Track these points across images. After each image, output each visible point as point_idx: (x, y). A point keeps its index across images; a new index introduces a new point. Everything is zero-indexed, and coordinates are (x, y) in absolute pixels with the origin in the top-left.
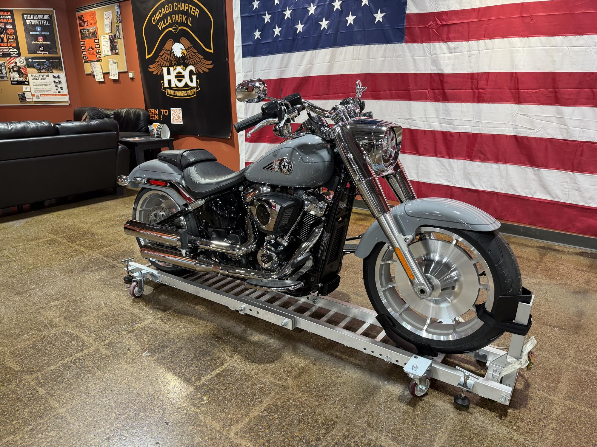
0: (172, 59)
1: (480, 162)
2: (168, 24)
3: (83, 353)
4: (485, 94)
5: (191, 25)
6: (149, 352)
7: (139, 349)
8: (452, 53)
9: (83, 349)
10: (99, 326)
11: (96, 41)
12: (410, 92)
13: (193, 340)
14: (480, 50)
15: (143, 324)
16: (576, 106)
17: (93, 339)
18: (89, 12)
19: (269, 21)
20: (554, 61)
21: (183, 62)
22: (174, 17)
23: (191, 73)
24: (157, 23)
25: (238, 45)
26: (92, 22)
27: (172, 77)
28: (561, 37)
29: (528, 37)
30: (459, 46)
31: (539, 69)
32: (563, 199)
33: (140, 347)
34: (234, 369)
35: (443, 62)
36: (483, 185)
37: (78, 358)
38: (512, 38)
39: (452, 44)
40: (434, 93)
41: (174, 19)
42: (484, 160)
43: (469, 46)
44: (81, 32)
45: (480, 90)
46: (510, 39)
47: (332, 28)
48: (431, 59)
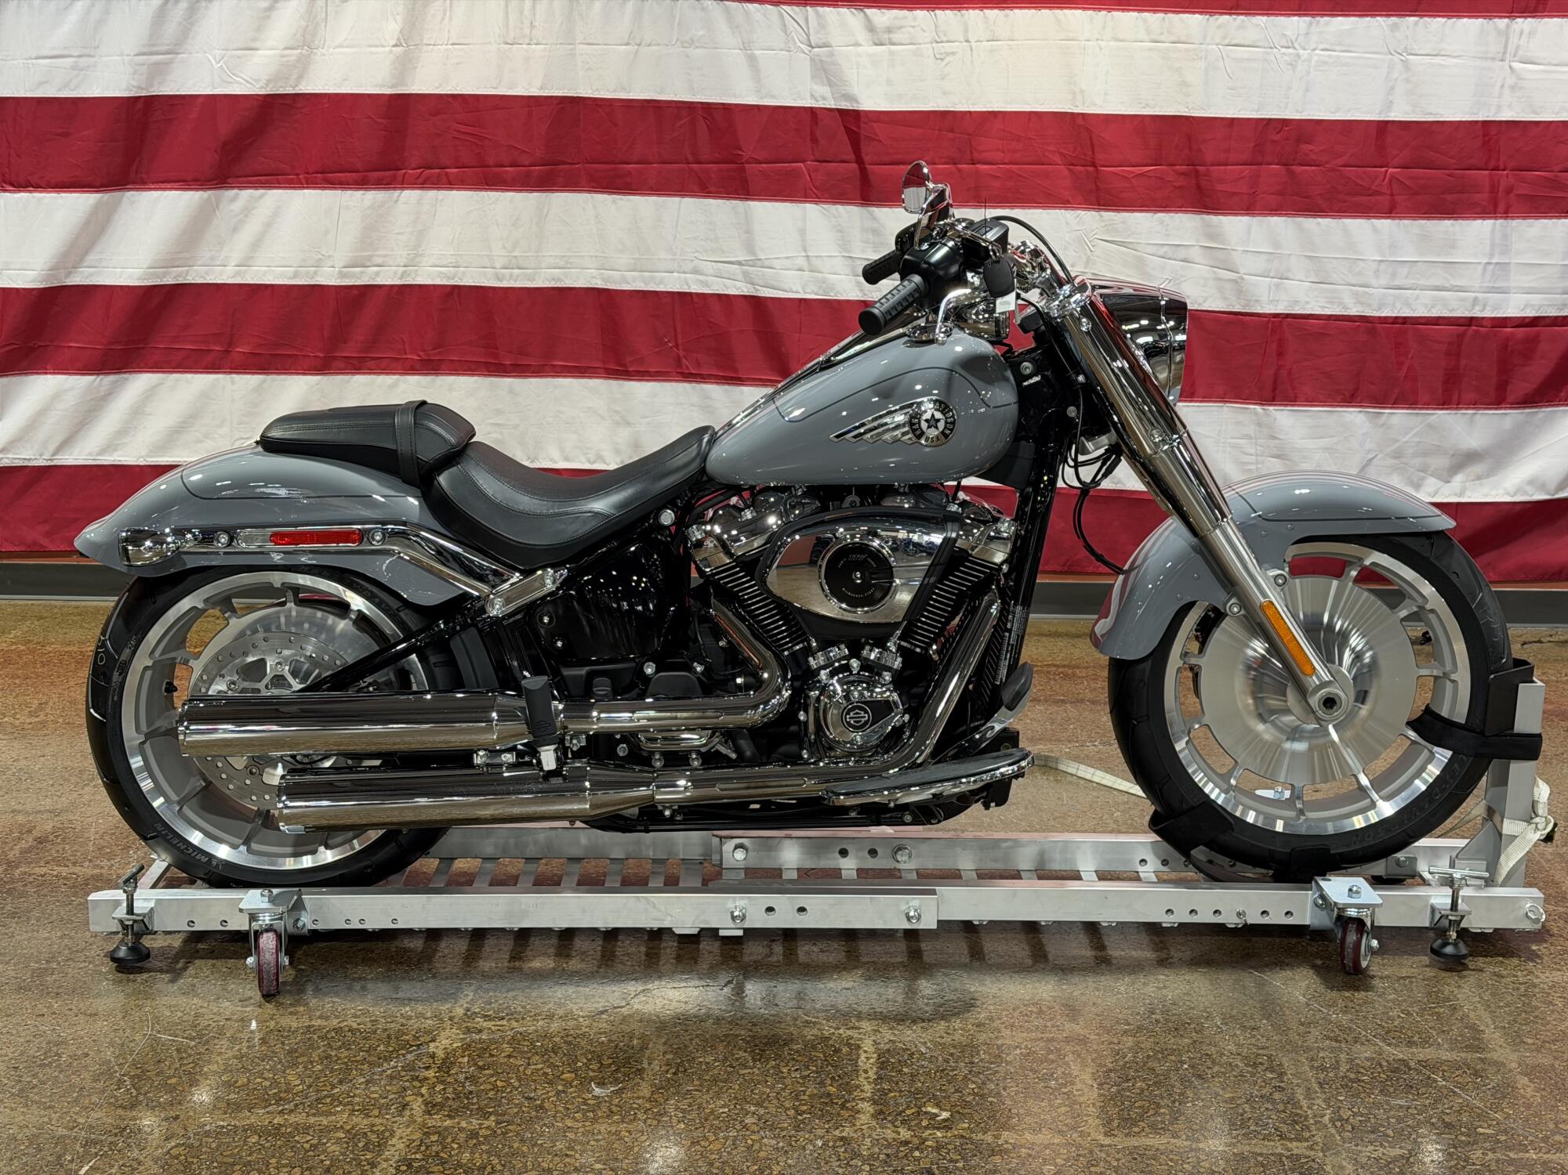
4: (997, 177)
8: (881, 44)
12: (744, 168)
14: (972, 39)
16: (1253, 215)
20: (1184, 84)
28: (1197, 16)
29: (1109, 10)
30: (903, 23)
31: (1148, 105)
34: (900, 1045)
35: (853, 72)
38: (1065, 11)
39: (882, 17)
40: (828, 174)
43: (936, 26)
46: (1058, 12)
48: (812, 60)
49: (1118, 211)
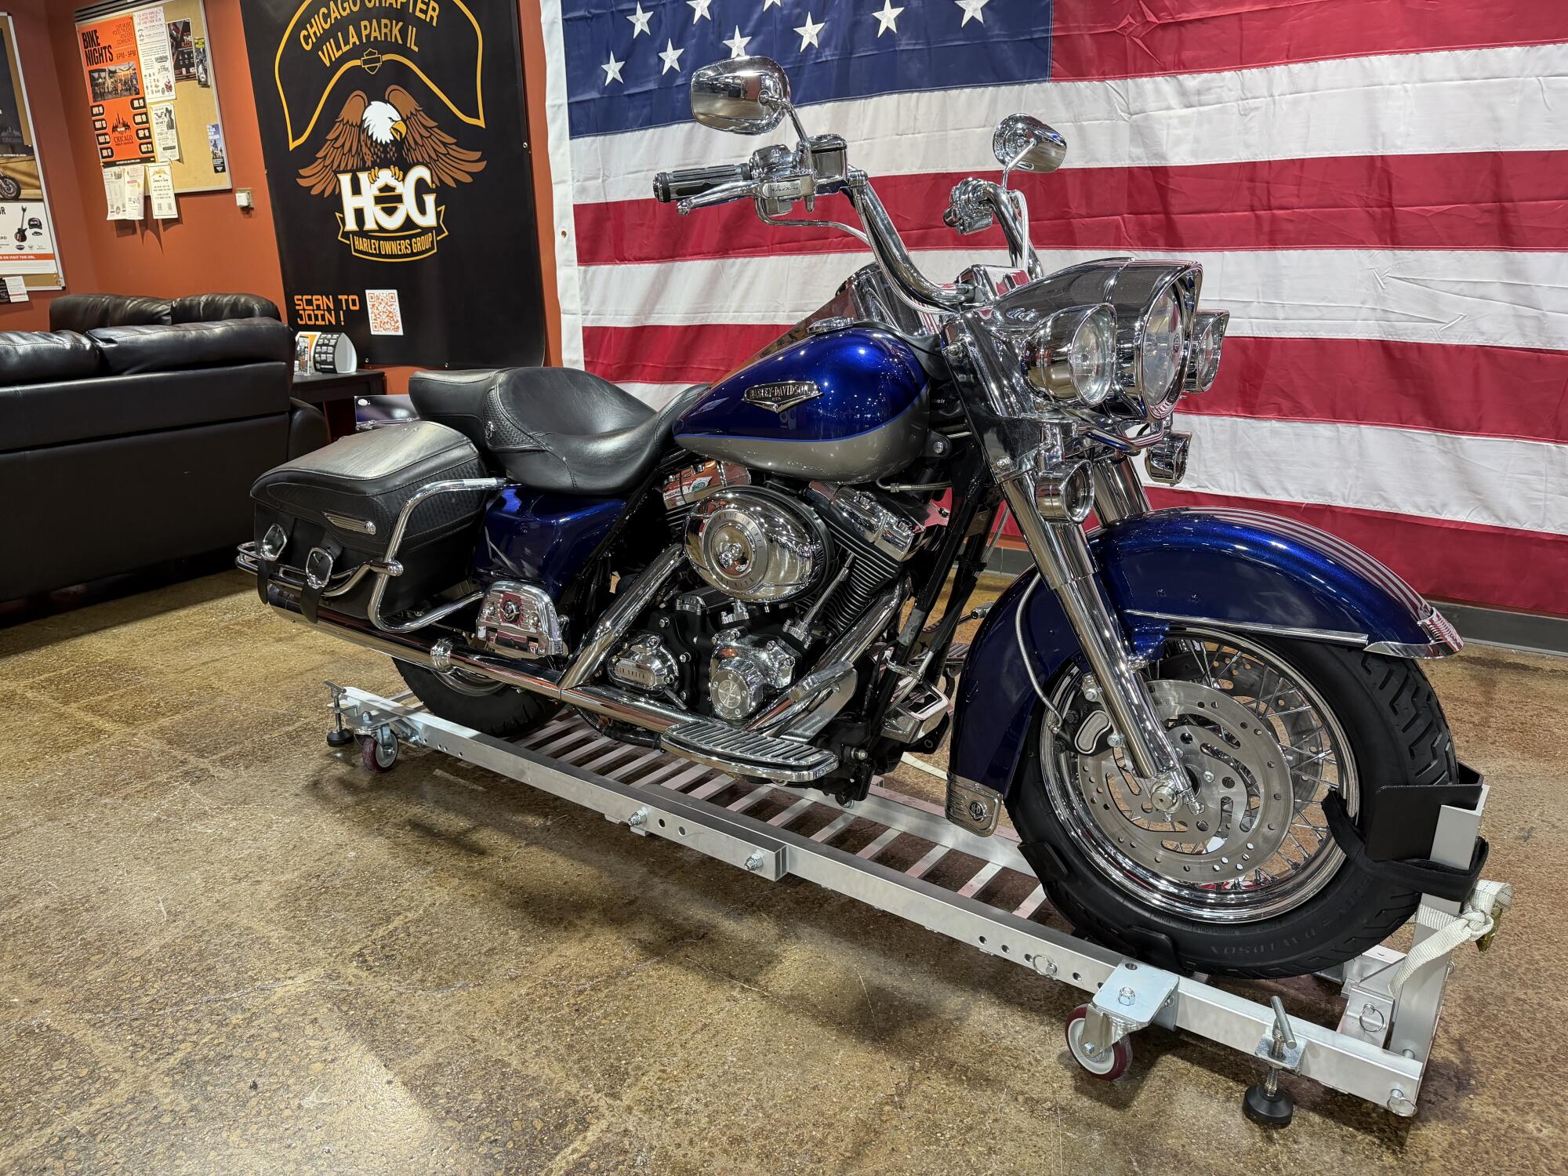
0: (364, 148)
1: (1279, 420)
2: (348, 47)
3: (93, 1109)
4: (1292, 221)
5: (416, 49)
6: (325, 1090)
7: (291, 1081)
8: (1191, 106)
9: (93, 1090)
10: (149, 999)
11: (136, 103)
12: (1070, 224)
13: (476, 1034)
14: (1276, 94)
15: (300, 980)
17: (126, 1049)
18: (114, 21)
19: (647, 30)
20: (1496, 119)
21: (397, 156)
22: (365, 27)
23: (421, 187)
24: (318, 46)
25: (558, 102)
26: (125, 48)
27: (366, 199)
28: (1516, 48)
29: (1418, 52)
30: (1213, 85)
31: (1453, 144)
32: (1527, 521)
33: (293, 1071)
34: (626, 1141)
35: (1165, 132)
36: (1291, 487)
37: (74, 1132)
38: (1372, 58)
39: (1192, 81)
40: (1141, 225)
41: (368, 32)
42: (1292, 415)
43: (1242, 84)
44: (92, 79)
45: (1275, 212)
46: (1364, 59)
47: (833, 44)
48: (1131, 126)
49: (1412, 249)
